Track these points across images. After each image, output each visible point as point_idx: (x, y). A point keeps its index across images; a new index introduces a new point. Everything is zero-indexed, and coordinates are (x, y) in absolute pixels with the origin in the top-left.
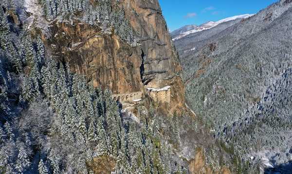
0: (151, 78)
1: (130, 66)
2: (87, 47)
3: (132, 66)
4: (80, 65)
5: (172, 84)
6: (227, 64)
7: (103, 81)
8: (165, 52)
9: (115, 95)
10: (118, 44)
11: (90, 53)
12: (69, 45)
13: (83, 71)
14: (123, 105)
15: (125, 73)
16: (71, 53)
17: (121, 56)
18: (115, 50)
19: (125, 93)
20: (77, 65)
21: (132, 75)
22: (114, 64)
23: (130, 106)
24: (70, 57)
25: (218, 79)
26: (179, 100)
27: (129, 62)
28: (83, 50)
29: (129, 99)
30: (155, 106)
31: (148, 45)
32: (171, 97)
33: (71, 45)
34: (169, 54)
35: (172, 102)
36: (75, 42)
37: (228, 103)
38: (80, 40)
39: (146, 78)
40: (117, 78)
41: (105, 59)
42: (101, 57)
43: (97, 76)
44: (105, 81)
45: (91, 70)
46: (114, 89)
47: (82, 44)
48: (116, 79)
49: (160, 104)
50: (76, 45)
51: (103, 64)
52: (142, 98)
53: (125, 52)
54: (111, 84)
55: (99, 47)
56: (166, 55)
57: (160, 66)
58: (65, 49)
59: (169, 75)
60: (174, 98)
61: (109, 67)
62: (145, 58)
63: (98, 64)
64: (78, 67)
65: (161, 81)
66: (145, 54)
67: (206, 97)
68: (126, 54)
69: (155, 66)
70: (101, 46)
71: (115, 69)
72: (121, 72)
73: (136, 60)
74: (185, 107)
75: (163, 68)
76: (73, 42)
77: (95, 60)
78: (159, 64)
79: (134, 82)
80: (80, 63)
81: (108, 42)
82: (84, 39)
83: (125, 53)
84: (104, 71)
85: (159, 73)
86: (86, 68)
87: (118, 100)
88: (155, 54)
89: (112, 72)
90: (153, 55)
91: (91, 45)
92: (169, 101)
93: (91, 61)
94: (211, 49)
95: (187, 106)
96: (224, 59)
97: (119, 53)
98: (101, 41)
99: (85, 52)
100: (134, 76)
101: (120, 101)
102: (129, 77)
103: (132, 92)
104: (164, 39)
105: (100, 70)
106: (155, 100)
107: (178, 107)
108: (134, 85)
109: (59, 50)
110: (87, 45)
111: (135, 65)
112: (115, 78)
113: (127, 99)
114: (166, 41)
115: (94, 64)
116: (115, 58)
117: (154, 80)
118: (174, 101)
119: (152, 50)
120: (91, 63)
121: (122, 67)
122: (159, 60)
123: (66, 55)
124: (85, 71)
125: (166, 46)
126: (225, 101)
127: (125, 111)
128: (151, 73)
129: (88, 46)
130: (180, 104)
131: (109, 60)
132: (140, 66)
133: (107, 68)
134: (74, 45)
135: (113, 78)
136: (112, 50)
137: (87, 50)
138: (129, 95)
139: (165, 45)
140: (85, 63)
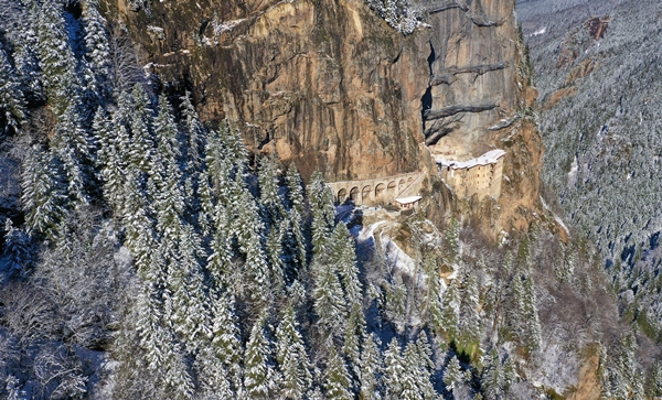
0: (450, 126)
1: (393, 94)
2: (260, 33)
3: (399, 94)
4: (237, 92)
5: (509, 144)
6: (643, 76)
7: (309, 140)
8: (497, 47)
9: (343, 184)
10: (358, 23)
11: (268, 54)
12: (205, 29)
13: (247, 111)
14: (366, 213)
15: (375, 116)
16: (210, 52)
17: (367, 62)
18: (347, 43)
19: (372, 176)
20: (229, 94)
21: (396, 124)
22: (343, 90)
23: (387, 217)
24: (207, 67)
25: (613, 115)
26: (524, 190)
27: (388, 82)
28: (247, 43)
29: (384, 194)
30: (459, 212)
31: (448, 25)
32: (504, 181)
33: (211, 28)
34: (508, 54)
35: (506, 195)
36: (223, 19)
37: (639, 181)
38: (238, 11)
39: (436, 126)
40: (349, 132)
41: (315, 72)
42: (303, 67)
43: (290, 126)
44: (314, 140)
45: (271, 108)
46: (340, 165)
47: (244, 23)
48: (347, 136)
49: (472, 203)
50: (226, 27)
51: (309, 90)
52: (422, 191)
53: (380, 49)
54: (332, 151)
55: (298, 35)
56: (499, 56)
57: (478, 91)
58: (191, 42)
59: (502, 117)
60: (512, 185)
61: (326, 99)
62: (436, 66)
63: (295, 87)
64: (232, 100)
65: (476, 134)
66: (437, 54)
67: (575, 163)
68: (383, 55)
69: (464, 91)
70: (303, 30)
71: (346, 105)
72: (363, 115)
73: (411, 74)
74: (540, 207)
75: (485, 97)
76: (216, 19)
77: (283, 77)
78: (476, 85)
79: (402, 142)
80: (237, 85)
81: (326, 19)
82: (251, 7)
83: (379, 54)
84: (311, 110)
85: (473, 110)
86: (256, 101)
87: (351, 198)
88: (468, 54)
89: (336, 113)
90: (460, 56)
91: (272, 28)
92: (496, 193)
93: (273, 80)
94: (593, 34)
95: (544, 205)
96: (632, 60)
97: (359, 53)
98: (306, 15)
99: (255, 51)
100: (404, 126)
101: (358, 200)
102: (387, 129)
103: (393, 173)
104: (496, 8)
105: (299, 108)
106: (460, 195)
107: (520, 210)
108: (401, 152)
109: (175, 44)
110: (261, 27)
111: (408, 91)
112: (345, 130)
113: (380, 195)
114: (502, 11)
115: (280, 87)
116: (347, 69)
117: (456, 131)
118: (511, 194)
119: (458, 42)
120: (273, 84)
121: (366, 96)
122: (476, 71)
123: (195, 60)
124: (252, 111)
125: (499, 29)
126: (629, 176)
127: (370, 234)
128: (452, 112)
129: (265, 33)
130: (526, 201)
131: (328, 76)
132: (423, 92)
133: (320, 100)
134: (221, 27)
135: (340, 131)
136: (339, 43)
137: (262, 44)
138: (386, 183)
139: (496, 25)
140: (254, 87)
